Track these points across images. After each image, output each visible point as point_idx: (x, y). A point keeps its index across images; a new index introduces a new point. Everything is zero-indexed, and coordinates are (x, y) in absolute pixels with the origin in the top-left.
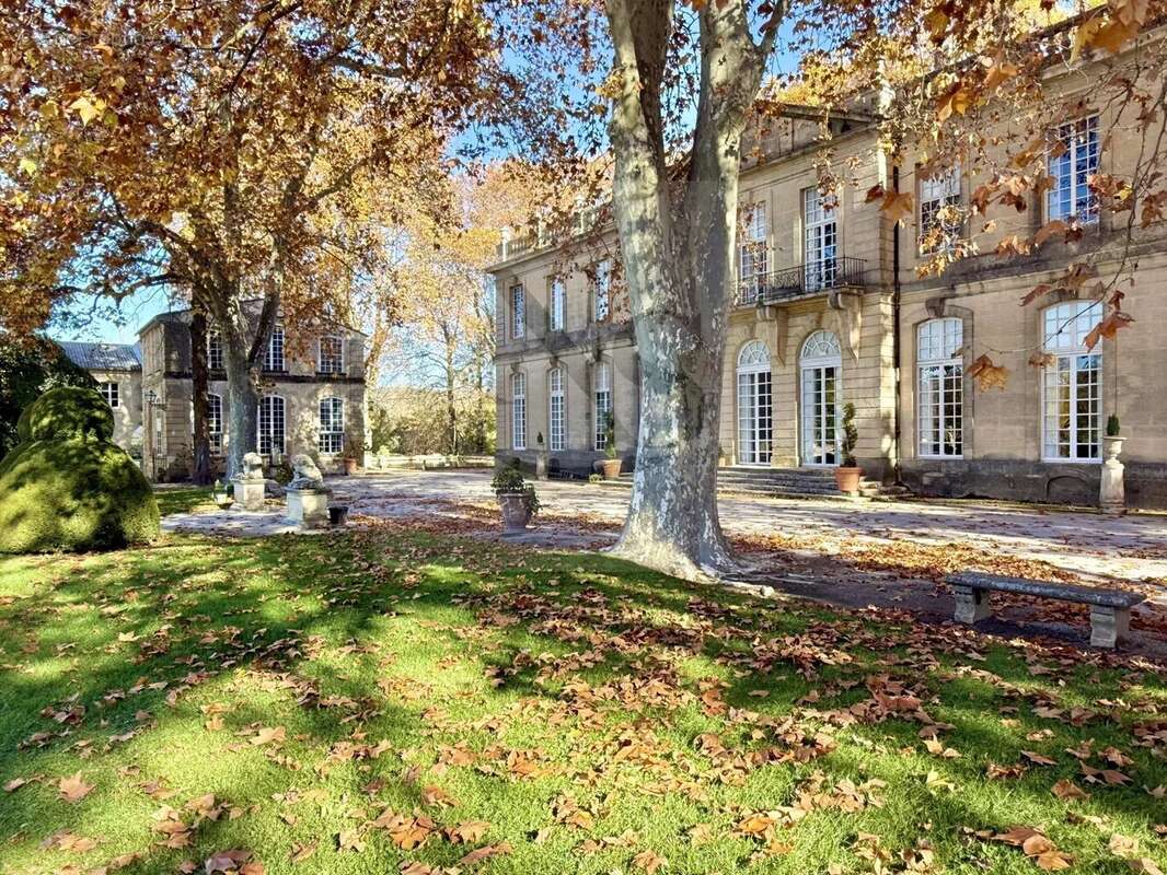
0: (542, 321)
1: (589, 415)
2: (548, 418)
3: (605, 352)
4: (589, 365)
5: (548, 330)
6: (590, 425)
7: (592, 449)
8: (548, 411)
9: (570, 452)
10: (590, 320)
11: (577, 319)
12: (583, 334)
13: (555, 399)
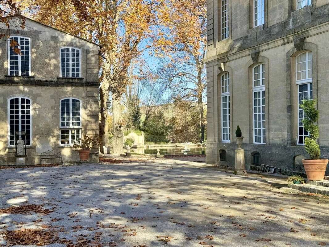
0: (245, 19)
1: (290, 108)
2: (250, 112)
3: (308, 40)
4: (291, 56)
5: (251, 28)
6: (291, 118)
7: (293, 143)
8: (250, 106)
9: (270, 146)
10: (292, 9)
11: (278, 11)
12: (284, 24)
13: (257, 94)
